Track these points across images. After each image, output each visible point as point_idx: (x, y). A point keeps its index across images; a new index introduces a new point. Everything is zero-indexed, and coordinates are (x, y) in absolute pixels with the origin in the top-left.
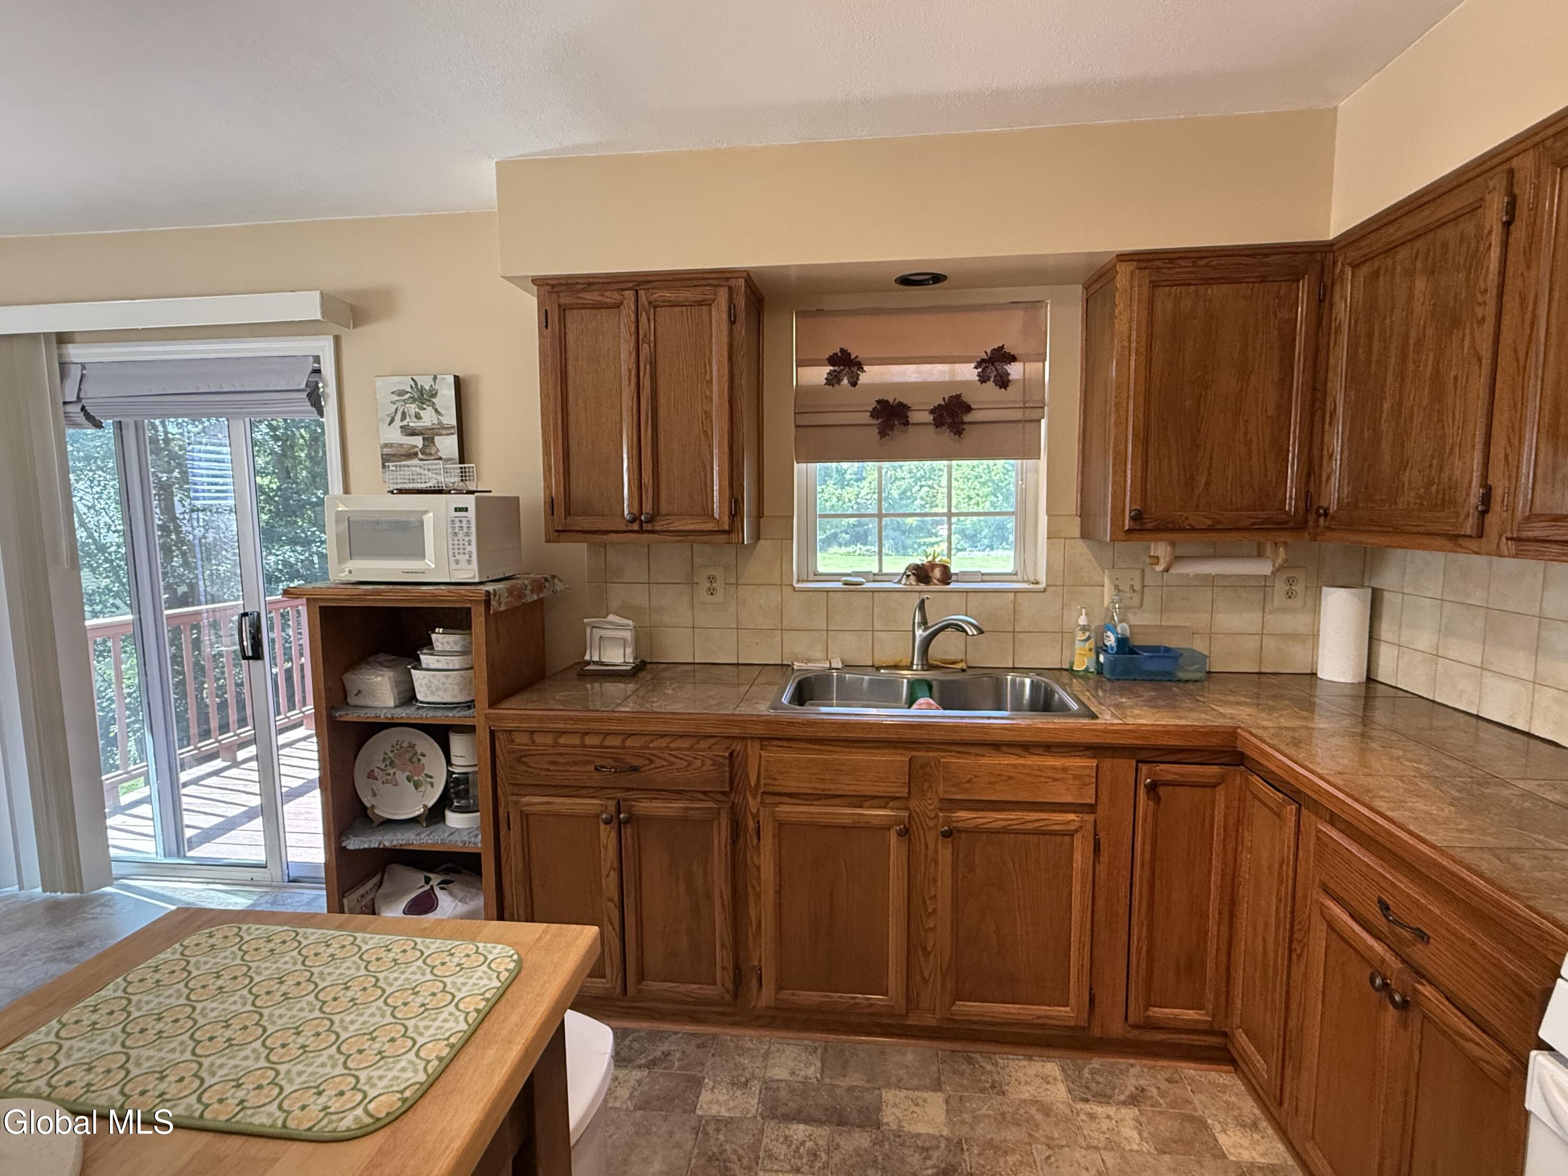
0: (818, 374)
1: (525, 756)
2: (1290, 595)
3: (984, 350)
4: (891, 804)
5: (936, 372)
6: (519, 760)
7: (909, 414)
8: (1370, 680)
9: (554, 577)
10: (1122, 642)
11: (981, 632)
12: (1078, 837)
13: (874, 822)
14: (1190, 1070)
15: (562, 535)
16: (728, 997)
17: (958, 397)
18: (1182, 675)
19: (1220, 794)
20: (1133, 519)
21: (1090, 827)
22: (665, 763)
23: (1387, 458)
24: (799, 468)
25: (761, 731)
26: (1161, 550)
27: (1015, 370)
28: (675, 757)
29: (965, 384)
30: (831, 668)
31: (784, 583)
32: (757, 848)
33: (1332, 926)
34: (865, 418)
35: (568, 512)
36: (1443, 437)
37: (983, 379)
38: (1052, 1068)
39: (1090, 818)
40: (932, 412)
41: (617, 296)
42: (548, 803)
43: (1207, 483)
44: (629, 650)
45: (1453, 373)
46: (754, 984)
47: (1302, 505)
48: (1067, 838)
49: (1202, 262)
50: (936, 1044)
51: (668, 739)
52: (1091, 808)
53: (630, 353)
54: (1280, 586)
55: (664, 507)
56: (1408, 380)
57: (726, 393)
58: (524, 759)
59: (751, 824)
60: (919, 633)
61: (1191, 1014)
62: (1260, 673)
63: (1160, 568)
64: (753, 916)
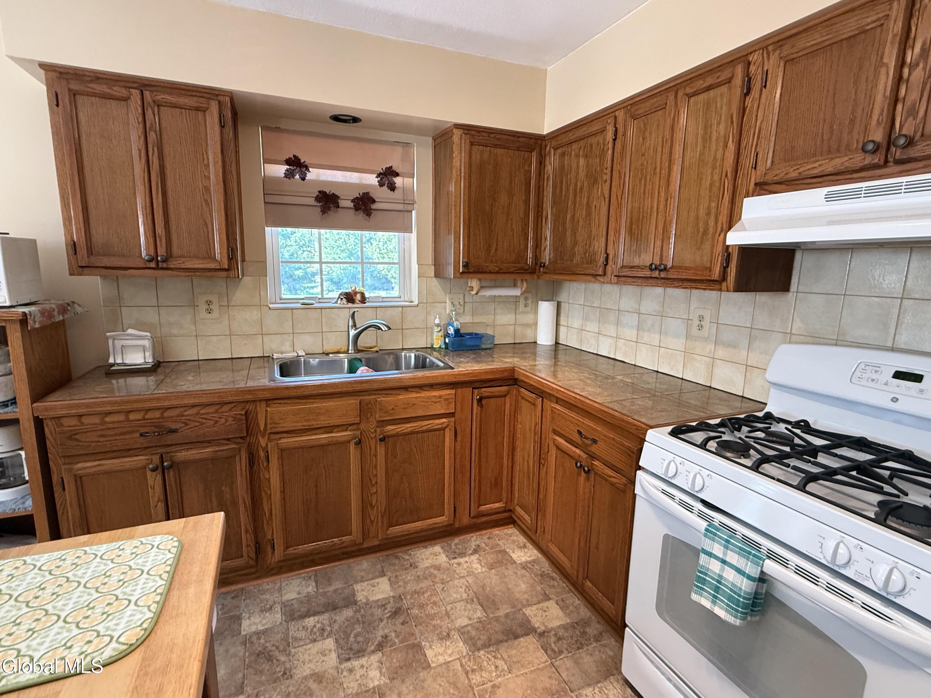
0: (280, 170)
1: (75, 434)
2: (526, 306)
3: (382, 167)
4: (350, 428)
5: (353, 178)
6: (70, 438)
7: (339, 201)
8: (557, 343)
9: (73, 303)
10: (457, 331)
11: (389, 328)
12: (447, 430)
13: (340, 440)
14: (496, 531)
15: (86, 270)
16: (252, 563)
17: (367, 193)
18: (484, 346)
19: (508, 400)
20: (464, 266)
21: (453, 424)
22: (198, 424)
23: (569, 240)
24: (268, 230)
25: (267, 395)
26: (474, 283)
27: (398, 181)
28: (206, 419)
29: (370, 186)
30: (298, 356)
31: (261, 305)
32: (268, 468)
33: (558, 448)
34: (312, 201)
35: (90, 252)
36: (591, 231)
37: (381, 184)
38: (437, 549)
39: (452, 419)
40: (353, 201)
41: (124, 92)
42: (99, 465)
43: (496, 250)
44: (147, 354)
45: (594, 204)
46: (269, 549)
47: (534, 262)
48: (442, 432)
49: (492, 136)
50: (378, 555)
51: (199, 408)
52: (452, 415)
53: (139, 138)
54: (522, 302)
55: (175, 250)
56: (577, 205)
57: (221, 175)
58: (74, 437)
59: (262, 454)
60: (353, 332)
61: (497, 505)
62: (514, 343)
63: (474, 292)
64: (266, 510)
